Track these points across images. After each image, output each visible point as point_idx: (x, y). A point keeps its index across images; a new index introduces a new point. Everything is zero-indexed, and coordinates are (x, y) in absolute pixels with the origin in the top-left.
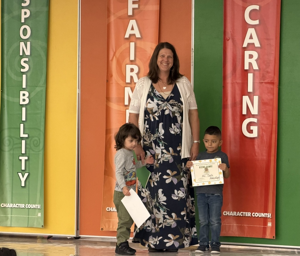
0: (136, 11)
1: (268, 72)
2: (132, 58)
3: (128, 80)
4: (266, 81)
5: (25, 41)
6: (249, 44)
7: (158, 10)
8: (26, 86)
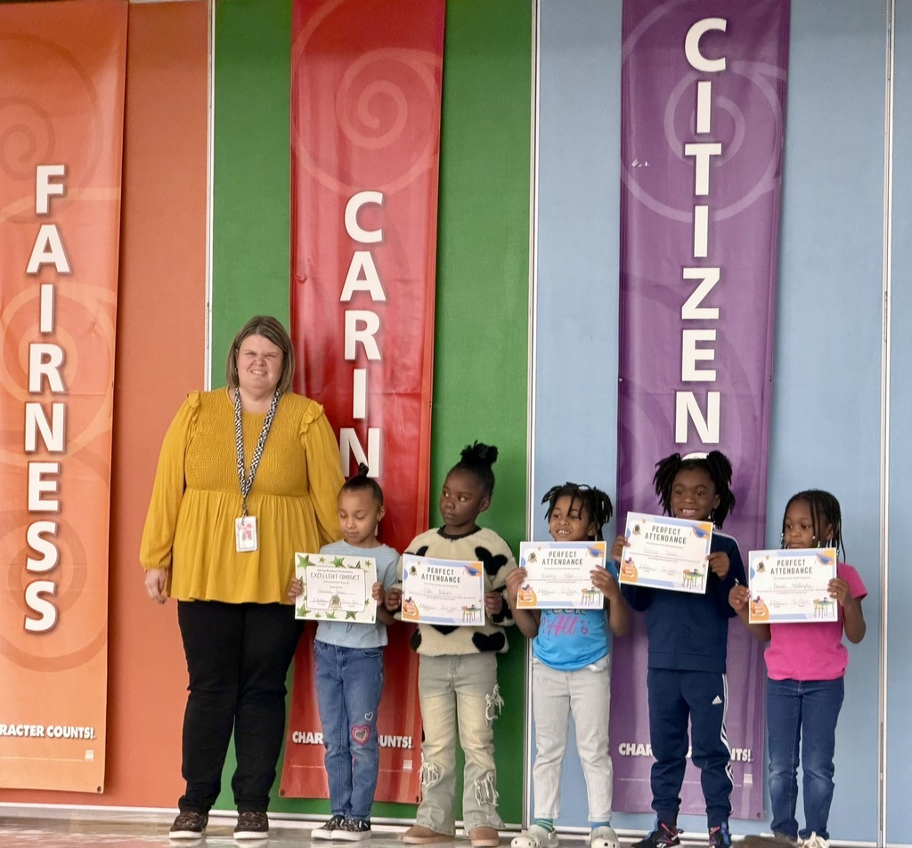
0: (56, 202)
2: (47, 326)
3: (35, 385)
4: (401, 389)
6: (355, 293)
7: (117, 201)
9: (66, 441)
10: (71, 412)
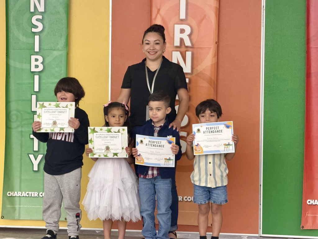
2: (183, 16)
3: (177, 43)
8: (40, 49)
9: (192, 68)
10: (195, 56)
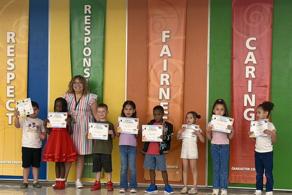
0: (167, 39)
1: (262, 80)
2: (165, 69)
3: (162, 84)
5: (87, 58)
6: (249, 62)
7: (184, 39)
9: (170, 97)
10: (171, 90)
